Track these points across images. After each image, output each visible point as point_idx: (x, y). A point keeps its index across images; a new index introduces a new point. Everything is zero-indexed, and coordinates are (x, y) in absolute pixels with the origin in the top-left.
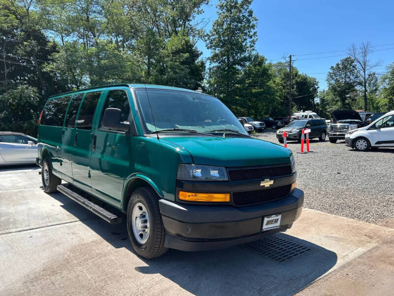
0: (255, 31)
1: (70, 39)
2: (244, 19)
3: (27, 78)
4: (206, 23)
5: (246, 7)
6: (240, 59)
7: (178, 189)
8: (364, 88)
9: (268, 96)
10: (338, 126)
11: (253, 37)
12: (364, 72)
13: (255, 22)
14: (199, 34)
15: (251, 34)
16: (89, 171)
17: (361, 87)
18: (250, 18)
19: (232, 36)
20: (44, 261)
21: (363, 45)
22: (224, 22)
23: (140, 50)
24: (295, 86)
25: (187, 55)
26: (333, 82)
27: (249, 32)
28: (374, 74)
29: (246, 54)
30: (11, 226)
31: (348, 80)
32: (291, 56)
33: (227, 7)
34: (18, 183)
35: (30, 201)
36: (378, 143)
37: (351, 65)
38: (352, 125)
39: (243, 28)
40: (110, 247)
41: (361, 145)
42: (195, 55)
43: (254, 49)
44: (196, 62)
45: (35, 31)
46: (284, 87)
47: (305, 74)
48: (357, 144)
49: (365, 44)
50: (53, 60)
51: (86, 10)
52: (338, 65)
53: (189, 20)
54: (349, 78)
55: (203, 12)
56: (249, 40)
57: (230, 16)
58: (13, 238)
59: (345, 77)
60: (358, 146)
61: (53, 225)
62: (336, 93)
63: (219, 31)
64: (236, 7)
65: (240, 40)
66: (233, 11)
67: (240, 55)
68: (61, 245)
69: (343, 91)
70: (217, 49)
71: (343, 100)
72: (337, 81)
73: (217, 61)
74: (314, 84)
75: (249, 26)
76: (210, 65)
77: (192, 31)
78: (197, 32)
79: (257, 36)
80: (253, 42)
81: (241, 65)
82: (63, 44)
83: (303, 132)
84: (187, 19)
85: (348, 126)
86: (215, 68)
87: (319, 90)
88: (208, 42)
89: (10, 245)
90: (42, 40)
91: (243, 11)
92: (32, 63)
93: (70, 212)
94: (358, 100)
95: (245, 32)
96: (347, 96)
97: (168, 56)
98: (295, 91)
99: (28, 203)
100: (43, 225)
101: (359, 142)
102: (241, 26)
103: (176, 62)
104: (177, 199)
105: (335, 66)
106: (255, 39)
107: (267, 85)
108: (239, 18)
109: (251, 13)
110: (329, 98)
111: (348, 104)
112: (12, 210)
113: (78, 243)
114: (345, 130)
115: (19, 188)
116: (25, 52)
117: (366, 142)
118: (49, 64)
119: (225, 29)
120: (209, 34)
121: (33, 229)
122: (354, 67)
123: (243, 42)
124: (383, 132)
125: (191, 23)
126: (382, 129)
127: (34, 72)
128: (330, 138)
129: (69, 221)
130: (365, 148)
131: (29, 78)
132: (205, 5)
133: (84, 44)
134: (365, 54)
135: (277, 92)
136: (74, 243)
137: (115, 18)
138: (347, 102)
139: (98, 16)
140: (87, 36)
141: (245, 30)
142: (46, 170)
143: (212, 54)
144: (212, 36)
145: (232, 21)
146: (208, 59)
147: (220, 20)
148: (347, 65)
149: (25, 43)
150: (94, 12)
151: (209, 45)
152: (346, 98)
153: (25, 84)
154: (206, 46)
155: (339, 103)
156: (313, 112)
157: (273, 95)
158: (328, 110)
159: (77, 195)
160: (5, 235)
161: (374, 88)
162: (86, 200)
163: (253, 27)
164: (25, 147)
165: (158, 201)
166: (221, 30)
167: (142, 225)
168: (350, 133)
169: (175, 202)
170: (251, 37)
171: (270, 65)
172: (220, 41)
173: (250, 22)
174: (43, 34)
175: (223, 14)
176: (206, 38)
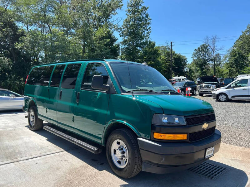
0: (150, 26)
1: (33, 28)
2: (143, 19)
3: (3, 53)
4: (119, 21)
5: (144, 12)
6: (140, 44)
7: (153, 131)
8: (213, 63)
9: (158, 67)
10: (204, 86)
11: (148, 30)
12: (214, 53)
13: (149, 21)
14: (115, 27)
15: (148, 28)
16: (73, 117)
17: (212, 62)
18: (147, 18)
19: (135, 29)
20: (54, 182)
21: (213, 36)
22: (130, 20)
23: (79, 36)
24: (173, 61)
25: (109, 40)
26: (196, 58)
27: (146, 27)
28: (219, 54)
29: (144, 41)
30: (18, 155)
31: (204, 58)
32: (172, 42)
33: (132, 11)
34: (9, 123)
35: (23, 137)
36: (233, 97)
37: (206, 49)
38: (213, 85)
39: (142, 25)
40: (95, 170)
41: (223, 98)
42: (113, 40)
43: (149, 38)
44: (114, 44)
45: (10, 22)
46: (166, 61)
47: (179, 53)
48: (220, 97)
49: (214, 36)
50: (22, 41)
51: (44, 10)
52: (199, 48)
53: (109, 19)
54: (205, 56)
55: (117, 14)
56: (146, 32)
57: (135, 17)
58: (24, 165)
59: (203, 56)
60: (220, 98)
61: (48, 155)
62: (198, 65)
63: (127, 26)
64: (138, 12)
65: (140, 32)
66: (136, 14)
67: (141, 41)
68: (60, 170)
69: (202, 64)
70: (126, 37)
71: (202, 69)
72: (198, 58)
73: (126, 45)
74: (184, 60)
75: (146, 23)
76: (122, 46)
77: (110, 25)
78: (113, 26)
79: (151, 29)
80: (148, 33)
81: (141, 47)
82: (28, 31)
83: (187, 89)
84: (108, 18)
85: (211, 86)
86: (125, 49)
87: (187, 63)
88: (120, 32)
89: (24, 171)
90: (15, 28)
91: (142, 14)
92: (7, 43)
93: (55, 145)
94: (210, 70)
95: (144, 27)
96: (204, 67)
97: (96, 41)
98: (173, 64)
99: (22, 138)
100: (41, 155)
101: (221, 96)
102: (141, 23)
103: (102, 44)
104: (152, 138)
105: (197, 49)
106: (150, 31)
107: (157, 60)
108: (140, 18)
109: (147, 16)
110: (194, 68)
111: (205, 72)
112: (13, 143)
113: (71, 168)
114: (208, 88)
115: (10, 127)
116: (3, 35)
117: (225, 96)
118: (19, 43)
119: (132, 25)
120: (121, 27)
121: (35, 158)
122: (208, 50)
123: (142, 33)
124: (236, 90)
125: (110, 20)
126: (235, 88)
127: (8, 49)
128: (199, 93)
129: (57, 151)
130: (225, 99)
131: (4, 52)
132: (120, 10)
133: (42, 31)
134: (214, 42)
135: (163, 64)
136: (69, 168)
137: (63, 15)
138: (204, 70)
139: (52, 14)
140: (44, 26)
141: (143, 26)
142: (32, 115)
143: (123, 40)
144: (123, 28)
145: (135, 20)
146: (121, 42)
147: (128, 19)
148: (203, 49)
149: (3, 30)
150: (50, 11)
151: (121, 35)
152: (203, 69)
153: (3, 56)
154: (120, 35)
155: (200, 72)
156: (185, 77)
157: (160, 66)
158: (193, 76)
159: (62, 133)
160: (17, 163)
161: (219, 63)
162: (70, 136)
163: (148, 24)
164: (9, 99)
165: (137, 139)
166: (129, 25)
167: (121, 155)
168: (215, 90)
169: (151, 140)
170: (147, 30)
171: (159, 47)
172: (128, 32)
173: (146, 21)
174: (15, 24)
175: (130, 16)
176: (119, 30)
